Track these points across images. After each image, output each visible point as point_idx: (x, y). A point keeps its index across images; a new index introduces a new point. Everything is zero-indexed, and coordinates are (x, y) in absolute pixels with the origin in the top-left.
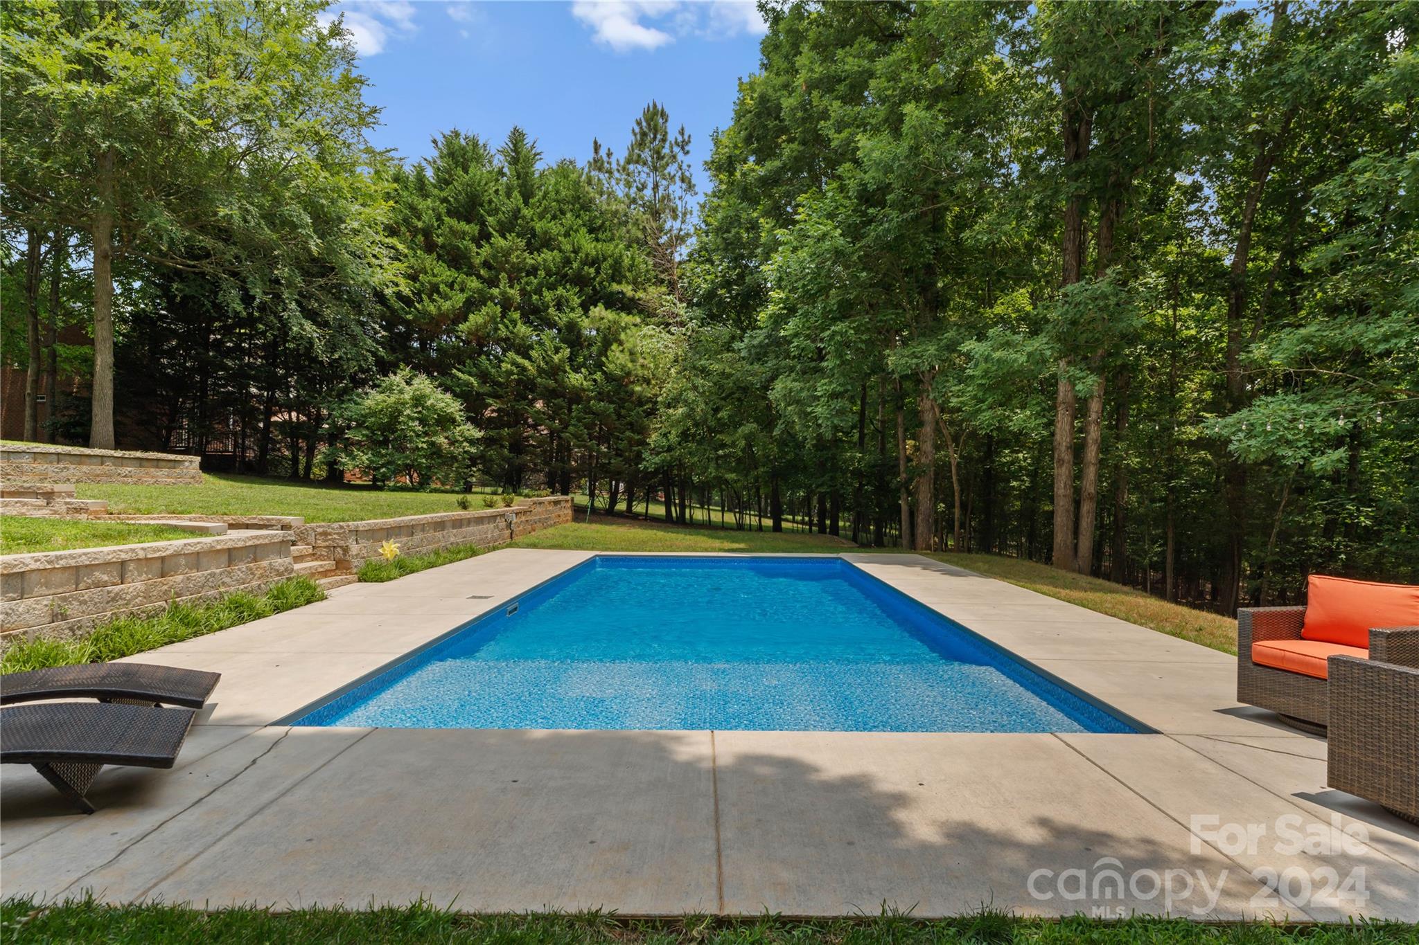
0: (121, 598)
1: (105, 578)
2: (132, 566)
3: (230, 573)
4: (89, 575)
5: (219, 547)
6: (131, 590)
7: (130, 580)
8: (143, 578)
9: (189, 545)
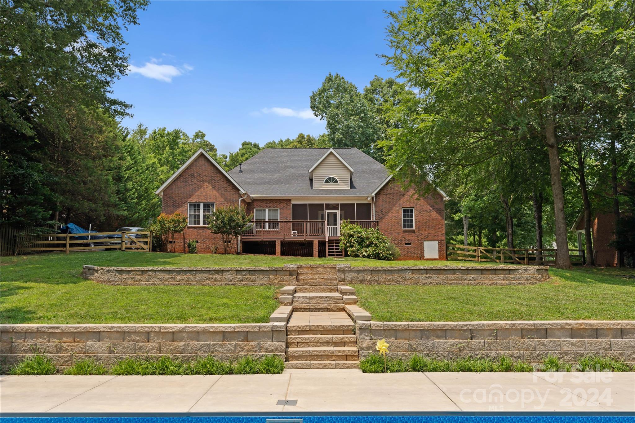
0: (143, 348)
1: (138, 338)
2: (153, 335)
3: (222, 346)
4: (130, 336)
5: (211, 330)
6: (149, 345)
7: (152, 341)
8: (160, 341)
9: (188, 327)
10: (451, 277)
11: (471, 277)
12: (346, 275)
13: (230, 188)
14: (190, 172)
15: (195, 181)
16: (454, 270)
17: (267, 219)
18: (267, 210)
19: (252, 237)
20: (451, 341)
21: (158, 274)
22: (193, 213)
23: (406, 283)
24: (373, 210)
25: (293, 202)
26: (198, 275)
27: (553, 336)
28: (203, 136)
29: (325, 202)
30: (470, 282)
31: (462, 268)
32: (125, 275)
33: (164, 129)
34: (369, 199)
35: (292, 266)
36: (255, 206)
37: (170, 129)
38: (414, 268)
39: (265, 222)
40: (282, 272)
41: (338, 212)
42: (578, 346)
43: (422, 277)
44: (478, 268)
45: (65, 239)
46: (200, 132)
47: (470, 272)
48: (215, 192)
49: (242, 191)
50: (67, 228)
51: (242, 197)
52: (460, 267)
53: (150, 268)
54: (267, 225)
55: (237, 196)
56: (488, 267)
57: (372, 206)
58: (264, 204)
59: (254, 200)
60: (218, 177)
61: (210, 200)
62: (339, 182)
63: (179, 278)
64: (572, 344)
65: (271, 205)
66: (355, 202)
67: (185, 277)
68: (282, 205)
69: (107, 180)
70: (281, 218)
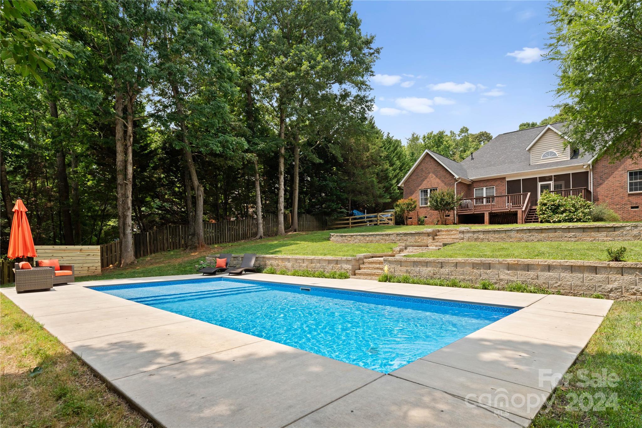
10: (551, 235)
11: (572, 234)
12: (465, 235)
13: (448, 176)
14: (421, 167)
15: (424, 174)
16: (555, 229)
17: (485, 196)
18: (485, 188)
19: (468, 211)
20: (429, 269)
21: (358, 237)
22: (423, 197)
23: (511, 240)
24: (590, 177)
25: (507, 180)
26: (377, 237)
27: (494, 268)
28: (467, 130)
29: (538, 176)
30: (570, 239)
31: (563, 227)
32: (344, 238)
33: (431, 133)
34: (585, 167)
35: (429, 230)
36: (475, 186)
37: (435, 132)
38: (518, 229)
39: (483, 198)
40: (423, 234)
41: (552, 183)
42: (511, 276)
43: (525, 236)
44: (579, 226)
45: (348, 220)
46: (464, 128)
47: (571, 230)
48: (437, 180)
49: (457, 177)
50: (353, 213)
51: (457, 181)
52: (561, 226)
53: (355, 234)
54: (485, 200)
55: (453, 181)
56: (590, 226)
57: (590, 173)
58: (482, 184)
59: (473, 182)
60: (439, 169)
61: (435, 186)
62: (557, 155)
63: (368, 239)
64: (507, 274)
65: (487, 184)
66: (571, 172)
67: (371, 239)
68: (497, 183)
69: (373, 181)
70: (496, 194)
